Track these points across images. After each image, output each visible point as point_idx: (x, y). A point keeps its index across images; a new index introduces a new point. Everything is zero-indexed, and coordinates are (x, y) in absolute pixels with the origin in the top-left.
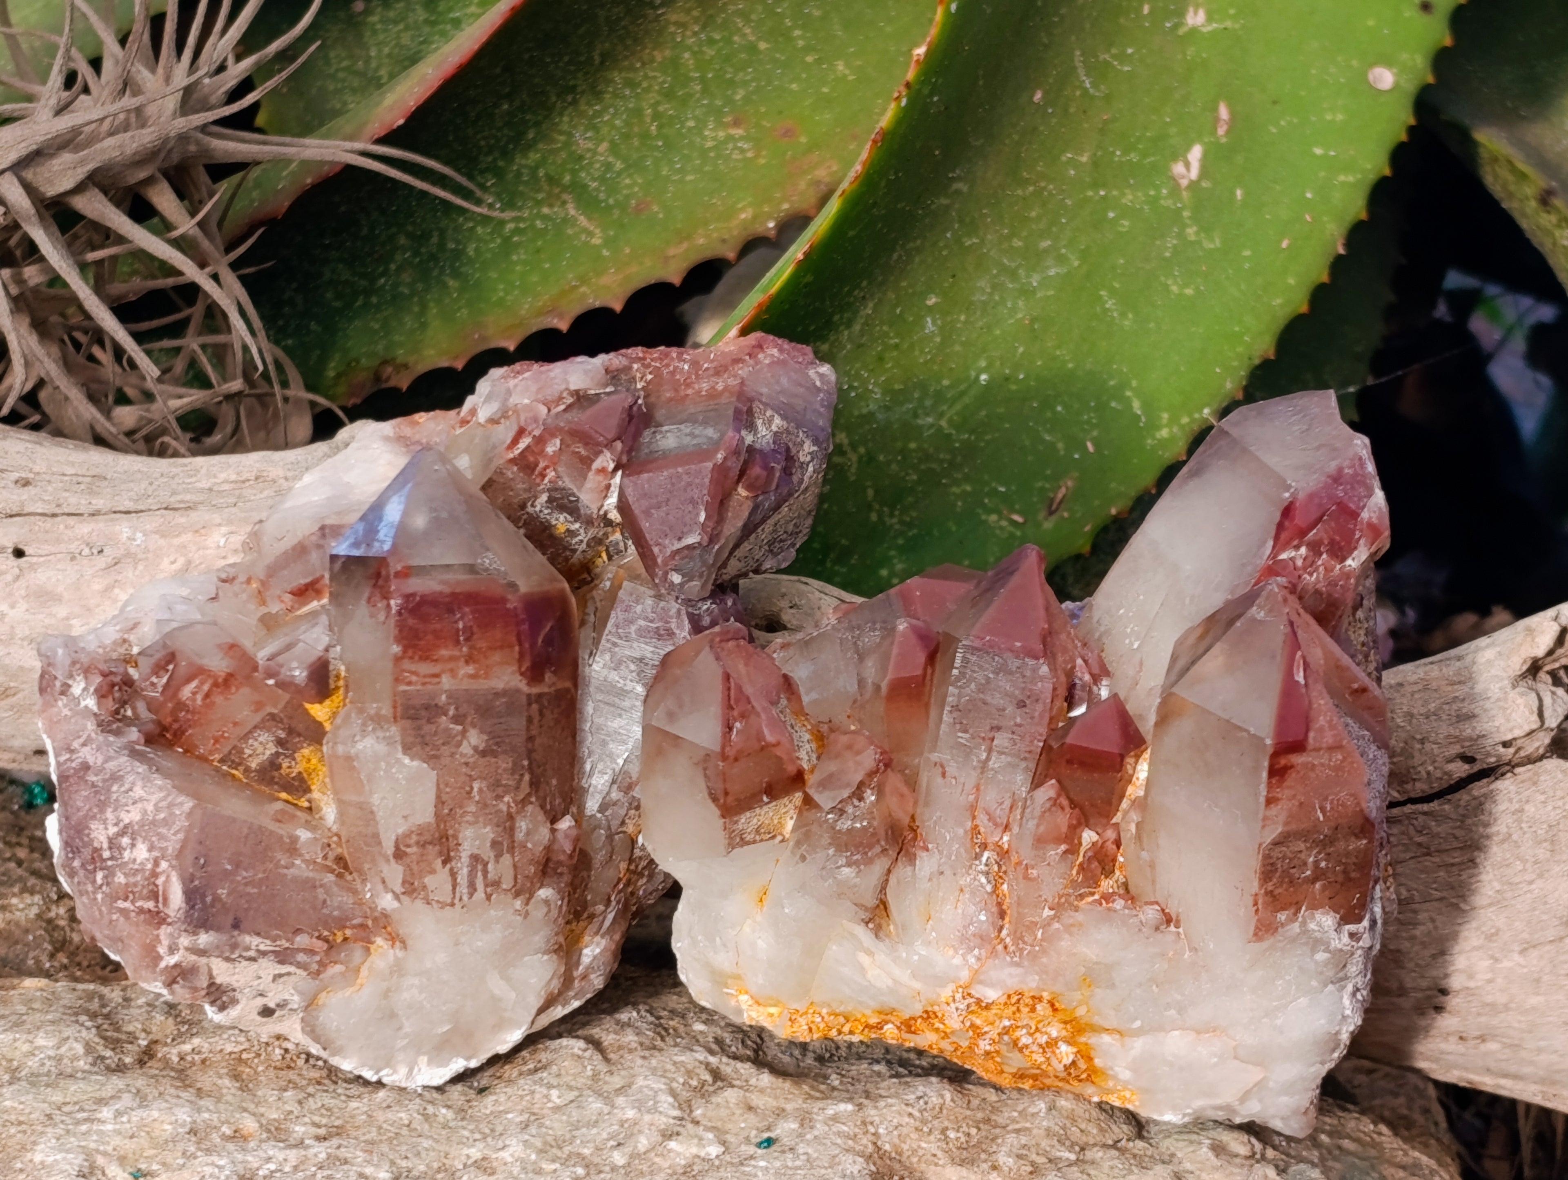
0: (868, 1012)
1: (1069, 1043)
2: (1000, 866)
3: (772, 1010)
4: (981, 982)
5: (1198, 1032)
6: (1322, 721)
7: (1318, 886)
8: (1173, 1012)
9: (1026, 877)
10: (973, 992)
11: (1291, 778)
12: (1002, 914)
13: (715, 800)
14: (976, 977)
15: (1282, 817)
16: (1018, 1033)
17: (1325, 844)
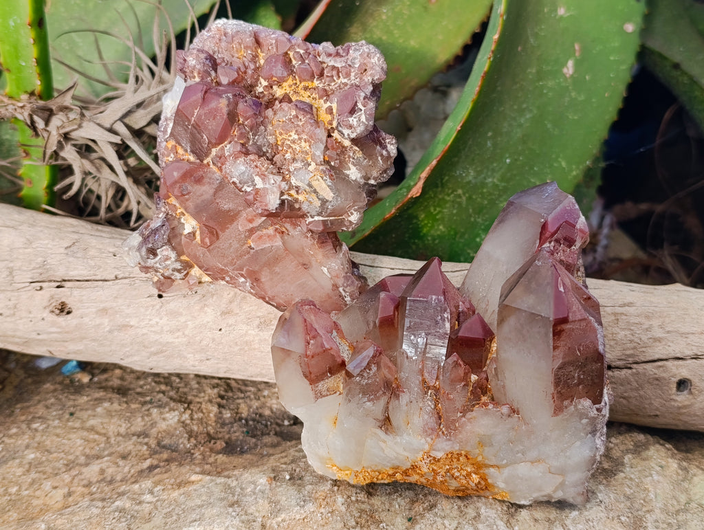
0: (388, 469)
1: (476, 474)
2: (436, 396)
3: (347, 472)
4: (434, 450)
5: (532, 462)
6: (574, 308)
7: (580, 387)
8: (520, 455)
9: (448, 399)
10: (431, 455)
11: (564, 336)
12: (440, 418)
13: (306, 377)
14: (432, 448)
15: (561, 355)
16: (453, 472)
17: (582, 367)
